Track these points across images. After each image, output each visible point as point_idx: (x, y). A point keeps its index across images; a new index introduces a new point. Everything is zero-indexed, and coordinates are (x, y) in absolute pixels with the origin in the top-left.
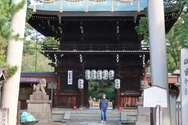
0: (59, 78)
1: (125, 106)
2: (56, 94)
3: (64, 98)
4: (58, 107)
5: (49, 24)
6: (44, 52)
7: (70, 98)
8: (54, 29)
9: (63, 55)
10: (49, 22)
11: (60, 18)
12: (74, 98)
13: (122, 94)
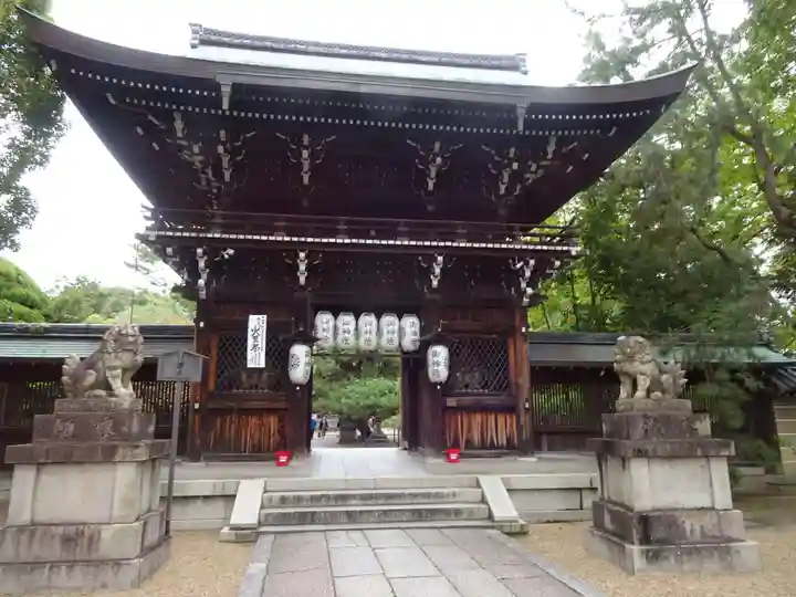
0: (215, 342)
1: (463, 444)
2: (197, 406)
3: (231, 422)
4: (208, 459)
5: (180, 135)
6: (153, 235)
7: (254, 421)
8: (201, 158)
9: (231, 252)
10: (179, 125)
11: (226, 90)
12: (273, 422)
13: (451, 402)
